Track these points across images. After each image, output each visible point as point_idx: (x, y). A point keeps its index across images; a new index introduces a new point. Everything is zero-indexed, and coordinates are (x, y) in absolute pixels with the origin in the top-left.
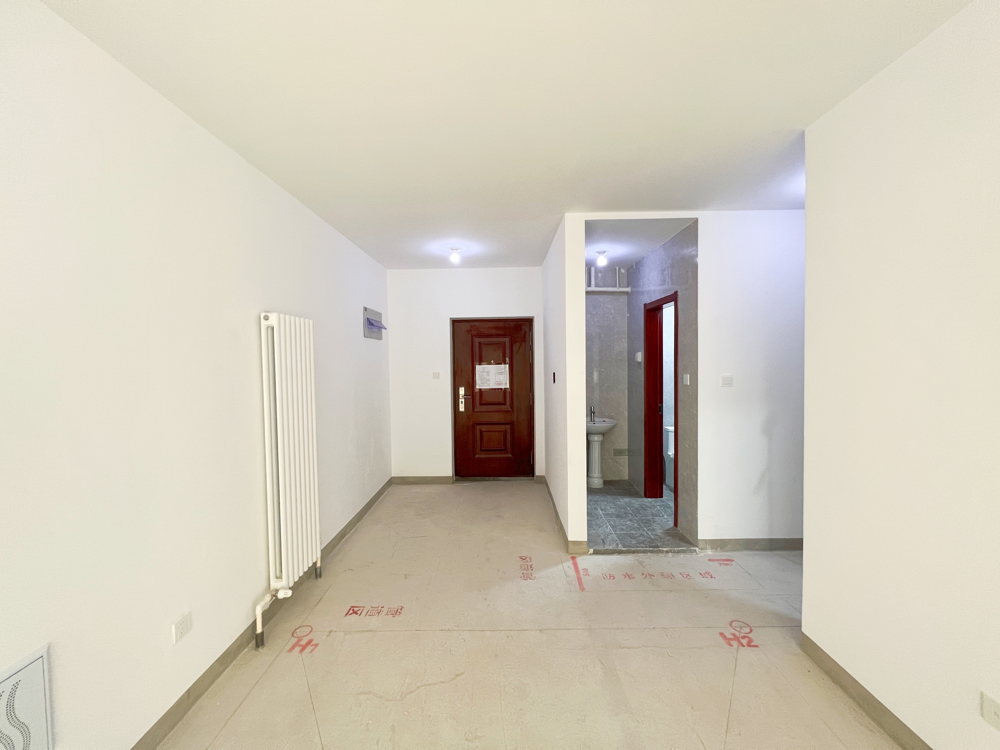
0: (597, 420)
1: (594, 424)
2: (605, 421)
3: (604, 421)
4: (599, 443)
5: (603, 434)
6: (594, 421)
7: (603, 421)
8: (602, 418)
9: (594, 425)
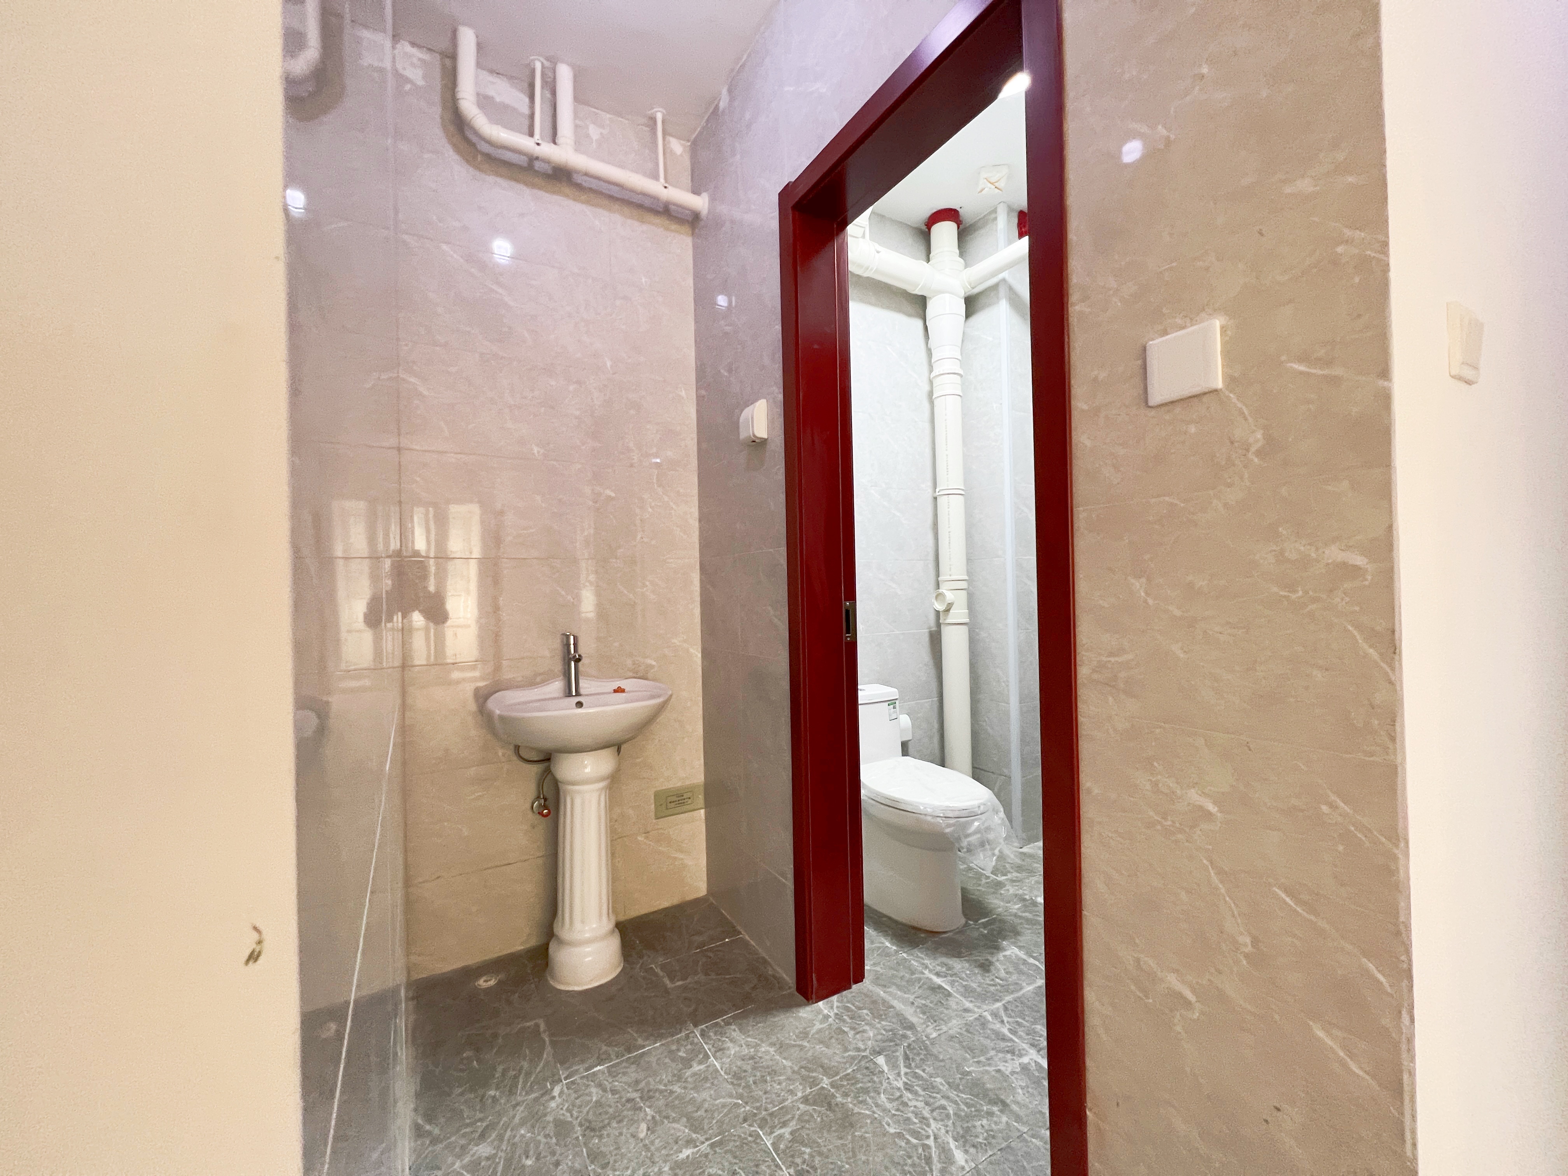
0: (593, 690)
1: (580, 705)
2: (623, 691)
3: (619, 690)
4: (602, 784)
5: (617, 746)
6: (578, 694)
7: (615, 691)
8: (612, 677)
9: (580, 711)
